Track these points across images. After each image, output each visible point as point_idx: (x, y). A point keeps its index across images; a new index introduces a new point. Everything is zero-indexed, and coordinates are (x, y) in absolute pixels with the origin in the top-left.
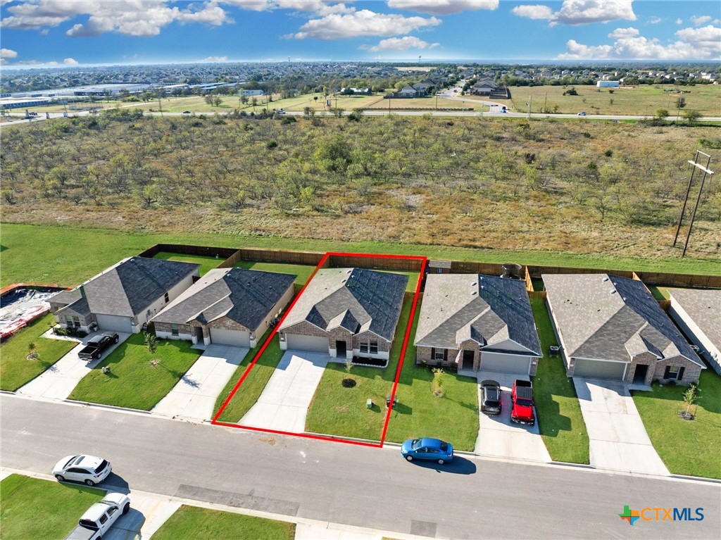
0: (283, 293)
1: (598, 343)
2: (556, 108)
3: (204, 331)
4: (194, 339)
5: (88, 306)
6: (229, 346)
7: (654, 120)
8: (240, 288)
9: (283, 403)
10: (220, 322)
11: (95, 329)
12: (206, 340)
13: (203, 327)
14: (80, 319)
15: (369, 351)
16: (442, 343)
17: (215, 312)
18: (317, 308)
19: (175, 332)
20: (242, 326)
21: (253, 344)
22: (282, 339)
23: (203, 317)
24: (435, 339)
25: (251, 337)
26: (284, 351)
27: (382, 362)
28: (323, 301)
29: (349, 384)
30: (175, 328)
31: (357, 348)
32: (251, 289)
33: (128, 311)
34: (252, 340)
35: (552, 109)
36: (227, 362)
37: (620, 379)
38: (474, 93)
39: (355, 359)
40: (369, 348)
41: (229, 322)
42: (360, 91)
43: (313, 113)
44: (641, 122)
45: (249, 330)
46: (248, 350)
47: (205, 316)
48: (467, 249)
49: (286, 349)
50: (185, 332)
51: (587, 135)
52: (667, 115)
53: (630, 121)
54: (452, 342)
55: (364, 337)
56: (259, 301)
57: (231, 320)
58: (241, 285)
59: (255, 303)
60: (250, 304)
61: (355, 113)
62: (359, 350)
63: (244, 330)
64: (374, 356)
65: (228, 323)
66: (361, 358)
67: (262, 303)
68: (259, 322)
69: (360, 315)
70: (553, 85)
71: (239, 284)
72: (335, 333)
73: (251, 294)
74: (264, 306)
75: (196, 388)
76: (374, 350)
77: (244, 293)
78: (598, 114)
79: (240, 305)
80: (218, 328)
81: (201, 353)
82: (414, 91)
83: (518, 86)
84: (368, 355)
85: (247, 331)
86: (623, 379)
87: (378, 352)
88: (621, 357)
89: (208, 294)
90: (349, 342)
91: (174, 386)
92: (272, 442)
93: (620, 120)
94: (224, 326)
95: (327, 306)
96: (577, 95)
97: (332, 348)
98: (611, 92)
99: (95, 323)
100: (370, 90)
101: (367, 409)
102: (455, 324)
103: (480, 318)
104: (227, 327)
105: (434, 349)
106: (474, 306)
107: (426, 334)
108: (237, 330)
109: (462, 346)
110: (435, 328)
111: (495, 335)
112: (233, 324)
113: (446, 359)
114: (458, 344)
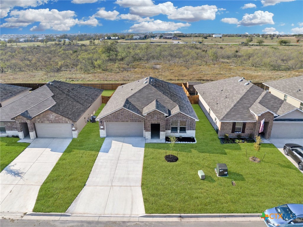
0: (96, 99)
3: (29, 126)
4: (21, 134)
6: (53, 138)
8: (61, 93)
9: (113, 184)
10: (44, 117)
12: (32, 134)
13: (28, 122)
15: (179, 131)
16: (242, 118)
18: (130, 100)
19: (3, 130)
20: (64, 119)
21: (75, 134)
22: (102, 127)
23: (28, 113)
24: (234, 116)
25: (74, 129)
26: (103, 139)
27: (191, 139)
28: (133, 95)
29: (172, 159)
31: (169, 129)
32: (71, 94)
34: (74, 130)
36: (51, 151)
40: (179, 128)
41: (53, 116)
42: (114, 38)
45: (71, 122)
46: (71, 140)
47: (29, 112)
49: (105, 136)
50: (11, 128)
54: (249, 117)
55: (175, 119)
56: (78, 102)
57: (54, 114)
58: (62, 91)
59: (75, 103)
60: (70, 102)
62: (170, 131)
63: (67, 123)
64: (183, 135)
65: (51, 117)
67: (80, 103)
68: (79, 116)
69: (167, 103)
70: (195, 37)
71: (60, 90)
72: (150, 117)
73: (71, 97)
74: (83, 105)
75: (19, 178)
76: (183, 130)
77: (65, 96)
79: (62, 103)
80: (42, 122)
81: (27, 145)
82: (139, 37)
84: (178, 134)
85: (70, 122)
87: (187, 131)
90: (162, 124)
93: (231, 44)
94: (48, 120)
95: (137, 99)
96: (207, 39)
97: (147, 131)
98: (220, 38)
101: (202, 181)
102: (245, 103)
103: (263, 98)
104: (51, 120)
105: (234, 124)
106: (253, 91)
107: (226, 113)
108: (59, 122)
109: (261, 118)
110: (231, 108)
111: (280, 109)
112: (56, 117)
113: (243, 132)
114: (257, 117)
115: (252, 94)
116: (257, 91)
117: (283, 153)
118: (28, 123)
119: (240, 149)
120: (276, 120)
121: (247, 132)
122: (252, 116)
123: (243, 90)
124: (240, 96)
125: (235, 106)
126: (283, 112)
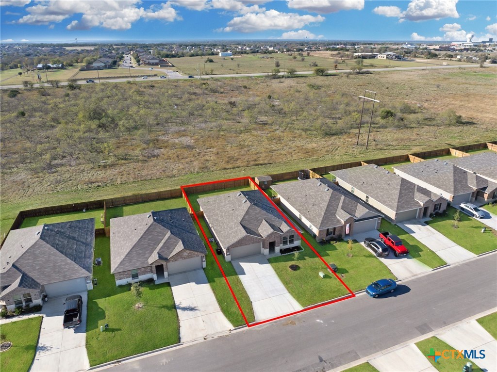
0: (193, 222)
1: (403, 201)
2: (212, 71)
3: (164, 267)
4: (155, 277)
5: (33, 280)
6: (185, 272)
7: (273, 75)
8: (171, 226)
10: (178, 256)
11: (46, 299)
12: (166, 274)
14: (31, 294)
15: (288, 243)
16: (333, 225)
17: (168, 248)
19: (135, 276)
20: (196, 253)
21: (205, 264)
22: (228, 253)
24: (326, 223)
27: (299, 248)
29: (295, 268)
30: (135, 272)
33: (81, 272)
34: (204, 261)
35: (210, 72)
37: (415, 218)
38: (147, 64)
39: (282, 251)
40: (288, 241)
41: (187, 253)
42: (55, 66)
43: (32, 86)
44: (266, 77)
45: (202, 254)
46: (202, 271)
47: (162, 254)
48: (257, 167)
49: (230, 260)
50: (144, 273)
51: (245, 87)
52: (279, 72)
53: (260, 77)
54: (337, 222)
57: (188, 251)
58: (168, 223)
60: (185, 234)
61: (70, 83)
62: (282, 245)
63: (198, 256)
64: (292, 245)
65: (185, 254)
66: (285, 249)
67: (191, 233)
68: (203, 247)
69: (274, 221)
70: (190, 56)
71: (166, 223)
72: (268, 238)
73: (180, 228)
74: (194, 234)
76: (292, 241)
77: (176, 228)
78: (237, 74)
79: (183, 238)
80: (176, 261)
81: (169, 285)
82: (103, 65)
83: (170, 58)
84: (289, 246)
85: (201, 256)
86: (417, 217)
87: (295, 242)
88: (416, 205)
89: (150, 237)
91: (178, 317)
92: (293, 323)
93: (254, 77)
94: (182, 258)
95: (249, 221)
96: (213, 62)
97: (266, 248)
98: (232, 59)
99: (44, 293)
100: (63, 65)
101: (324, 279)
102: (331, 210)
103: (343, 203)
104: (184, 257)
105: (328, 230)
106: (335, 197)
107: (320, 222)
108: (192, 257)
109: (346, 223)
110: (322, 217)
111: (357, 211)
112: (189, 254)
113: (334, 234)
114: (343, 222)
115: (334, 201)
116: (337, 197)
117: (365, 246)
118: (164, 264)
119: (335, 249)
120: (356, 221)
121: (337, 233)
122: (339, 221)
123: (326, 197)
124: (326, 204)
125: (325, 214)
126: (360, 214)
